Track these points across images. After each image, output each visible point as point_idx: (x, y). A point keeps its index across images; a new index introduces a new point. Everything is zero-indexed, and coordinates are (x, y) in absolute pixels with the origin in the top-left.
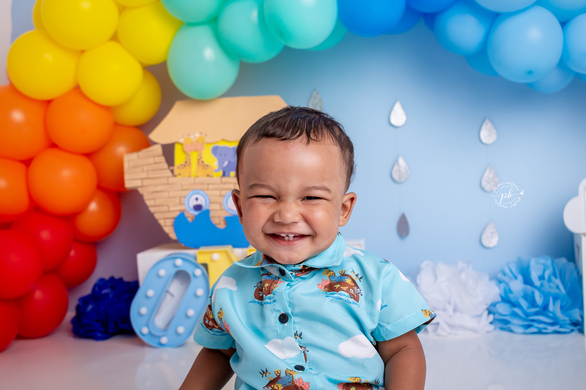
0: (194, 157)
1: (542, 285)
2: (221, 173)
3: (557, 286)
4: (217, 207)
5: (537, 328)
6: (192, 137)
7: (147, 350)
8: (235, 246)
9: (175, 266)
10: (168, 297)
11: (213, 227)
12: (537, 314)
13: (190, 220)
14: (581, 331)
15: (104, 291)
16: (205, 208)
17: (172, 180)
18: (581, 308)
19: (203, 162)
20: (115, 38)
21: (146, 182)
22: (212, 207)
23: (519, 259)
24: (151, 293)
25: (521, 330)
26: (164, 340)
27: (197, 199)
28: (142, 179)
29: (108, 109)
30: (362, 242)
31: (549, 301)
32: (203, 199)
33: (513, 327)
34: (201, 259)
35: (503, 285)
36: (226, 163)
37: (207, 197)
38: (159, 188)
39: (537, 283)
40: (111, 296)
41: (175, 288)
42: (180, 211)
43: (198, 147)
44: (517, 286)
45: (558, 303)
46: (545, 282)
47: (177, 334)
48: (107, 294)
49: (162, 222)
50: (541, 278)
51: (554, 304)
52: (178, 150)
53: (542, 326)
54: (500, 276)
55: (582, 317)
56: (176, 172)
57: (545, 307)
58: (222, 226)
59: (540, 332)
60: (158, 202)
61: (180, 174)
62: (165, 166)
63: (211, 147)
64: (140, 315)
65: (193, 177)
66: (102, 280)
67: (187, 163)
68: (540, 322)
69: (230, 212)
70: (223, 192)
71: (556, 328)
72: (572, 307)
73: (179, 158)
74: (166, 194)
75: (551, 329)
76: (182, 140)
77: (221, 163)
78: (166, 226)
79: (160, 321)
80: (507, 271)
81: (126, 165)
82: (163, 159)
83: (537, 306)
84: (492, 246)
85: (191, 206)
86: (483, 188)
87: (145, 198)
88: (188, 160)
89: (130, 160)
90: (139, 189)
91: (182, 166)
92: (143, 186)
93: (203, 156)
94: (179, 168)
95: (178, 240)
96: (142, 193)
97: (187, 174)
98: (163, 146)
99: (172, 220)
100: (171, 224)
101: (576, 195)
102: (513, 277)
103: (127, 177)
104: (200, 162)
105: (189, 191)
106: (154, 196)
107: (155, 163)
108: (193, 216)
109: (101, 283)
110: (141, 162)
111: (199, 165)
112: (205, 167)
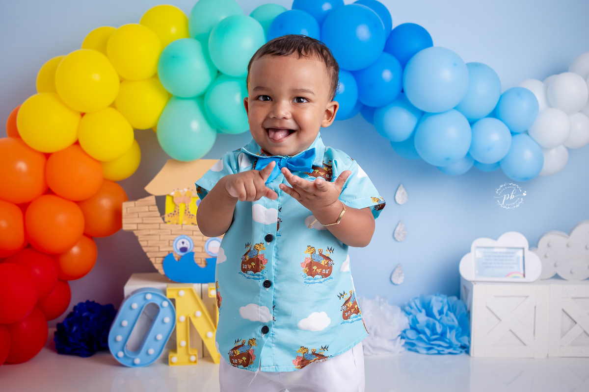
0: (182, 208)
1: (441, 319)
3: (452, 319)
4: (199, 250)
5: (437, 350)
6: (181, 191)
9: (146, 300)
11: (196, 266)
12: (435, 340)
13: (176, 259)
14: (468, 352)
16: (189, 251)
17: (163, 226)
18: (469, 335)
19: (189, 212)
20: (113, 106)
21: (140, 226)
22: (195, 250)
23: (422, 296)
24: (125, 323)
25: (425, 351)
26: (137, 361)
28: (137, 224)
31: (447, 329)
32: (188, 243)
33: (418, 349)
35: (411, 317)
37: (191, 242)
38: (151, 232)
39: (438, 317)
42: (169, 252)
43: (186, 200)
44: (422, 318)
45: (454, 332)
46: (444, 316)
47: (149, 355)
48: (87, 317)
49: (153, 260)
50: (441, 312)
51: (450, 332)
52: (168, 201)
53: (440, 349)
54: (407, 308)
55: (469, 342)
56: (166, 220)
57: (443, 334)
58: (203, 265)
59: (439, 353)
60: (150, 243)
61: (169, 222)
62: (159, 214)
63: (196, 200)
64: (116, 341)
65: (180, 225)
66: (81, 304)
67: (176, 213)
68: (440, 346)
69: (210, 254)
71: (451, 350)
72: (463, 334)
73: (169, 208)
74: (157, 237)
75: (447, 351)
76: (172, 194)
78: (156, 263)
80: (413, 305)
81: (124, 212)
82: (156, 208)
83: (436, 334)
84: (399, 283)
85: (178, 248)
86: (394, 238)
87: (139, 239)
88: (177, 210)
89: (128, 207)
90: (135, 232)
91: (172, 215)
92: (137, 230)
93: (190, 207)
94: (169, 216)
95: (165, 275)
96: (136, 235)
97: (175, 222)
98: (157, 198)
99: (161, 259)
100: (160, 262)
101: (469, 251)
102: (417, 310)
103: (124, 221)
104: (187, 212)
105: (177, 236)
106: (148, 238)
107: (149, 211)
108: (180, 257)
109: (81, 307)
110: (138, 210)
111: (186, 214)
112: (191, 217)
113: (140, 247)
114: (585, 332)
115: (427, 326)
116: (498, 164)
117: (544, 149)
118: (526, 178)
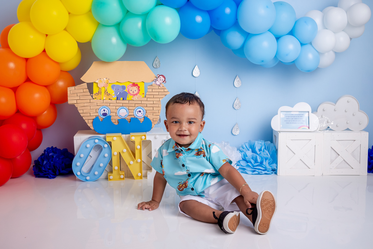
1: (260, 154)
2: (116, 98)
3: (267, 154)
5: (258, 172)
6: (102, 80)
7: (78, 183)
8: (122, 134)
9: (95, 142)
10: (89, 157)
12: (257, 166)
13: (101, 120)
14: (276, 173)
15: (50, 154)
16: (108, 115)
17: (92, 101)
18: (277, 163)
19: (107, 92)
20: (65, 29)
21: (78, 101)
22: (112, 114)
23: (250, 141)
24: (82, 155)
25: (251, 173)
26: (88, 178)
27: (104, 110)
29: (57, 63)
31: (263, 160)
32: (107, 111)
33: (247, 172)
34: (108, 139)
35: (243, 153)
36: (119, 93)
37: (109, 110)
38: (85, 105)
39: (258, 153)
40: (54, 157)
41: (93, 154)
42: (96, 116)
44: (249, 153)
45: (267, 161)
46: (262, 152)
47: (95, 175)
48: (52, 156)
49: (86, 121)
50: (260, 150)
51: (265, 162)
52: (95, 85)
53: (260, 171)
54: (241, 148)
55: (277, 167)
57: (261, 163)
58: (116, 124)
59: (259, 174)
60: (85, 111)
62: (89, 94)
63: (111, 85)
64: (76, 166)
66: (48, 148)
67: (99, 93)
68: (260, 169)
69: (120, 117)
70: (117, 108)
71: (266, 172)
72: (272, 163)
73: (95, 90)
74: (89, 108)
75: (264, 172)
76: (97, 81)
77: (116, 93)
78: (88, 123)
79: (85, 169)
80: (244, 146)
81: (69, 92)
82: (87, 90)
83: (258, 162)
84: (236, 134)
85: (102, 114)
86: (234, 108)
87: (78, 109)
88: (100, 91)
89: (71, 90)
91: (97, 94)
92: (77, 103)
94: (95, 95)
95: (94, 130)
96: (76, 106)
97: (99, 98)
98: (88, 84)
99: (92, 120)
100: (91, 122)
101: (277, 114)
102: (247, 149)
103: (69, 98)
104: (106, 92)
105: (100, 106)
106: (83, 108)
107: (83, 92)
108: (103, 119)
109: (48, 150)
110: (77, 91)
111: (105, 94)
112: (108, 95)
113: (79, 113)
114: (344, 160)
115: (253, 159)
116: (294, 61)
117: (320, 54)
118: (309, 71)
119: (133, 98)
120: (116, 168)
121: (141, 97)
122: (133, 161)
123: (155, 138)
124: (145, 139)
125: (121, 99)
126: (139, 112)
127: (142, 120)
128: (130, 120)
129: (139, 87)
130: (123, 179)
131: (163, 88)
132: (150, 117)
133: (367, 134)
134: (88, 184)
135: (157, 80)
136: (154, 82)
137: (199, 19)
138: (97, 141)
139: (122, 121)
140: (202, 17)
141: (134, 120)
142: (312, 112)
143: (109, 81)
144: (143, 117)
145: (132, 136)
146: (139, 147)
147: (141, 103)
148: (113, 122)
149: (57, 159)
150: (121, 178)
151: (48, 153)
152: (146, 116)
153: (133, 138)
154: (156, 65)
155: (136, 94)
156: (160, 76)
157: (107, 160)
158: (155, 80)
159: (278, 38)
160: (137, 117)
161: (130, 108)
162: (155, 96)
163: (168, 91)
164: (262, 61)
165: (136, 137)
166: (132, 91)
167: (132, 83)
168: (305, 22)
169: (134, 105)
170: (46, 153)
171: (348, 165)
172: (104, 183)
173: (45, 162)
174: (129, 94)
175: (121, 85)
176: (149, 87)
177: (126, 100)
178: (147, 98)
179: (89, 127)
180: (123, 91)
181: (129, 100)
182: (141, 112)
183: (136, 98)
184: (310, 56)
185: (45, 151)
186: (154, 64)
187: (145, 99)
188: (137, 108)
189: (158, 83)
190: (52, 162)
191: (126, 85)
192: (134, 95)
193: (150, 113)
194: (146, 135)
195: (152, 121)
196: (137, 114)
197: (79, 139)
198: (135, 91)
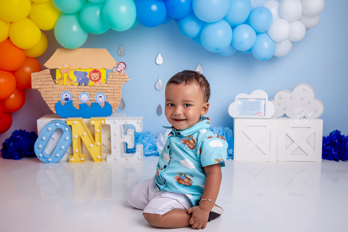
0: (65, 76)
2: (78, 84)
4: (76, 99)
6: (65, 66)
7: (41, 164)
8: (83, 118)
9: (56, 126)
10: (51, 140)
13: (63, 105)
14: (233, 158)
15: (18, 137)
16: (70, 100)
17: (55, 86)
18: (233, 149)
19: (69, 78)
20: (29, 17)
21: (42, 86)
22: (74, 99)
24: (44, 138)
26: (50, 160)
28: (40, 85)
29: (23, 50)
30: (142, 118)
32: (69, 96)
34: (69, 123)
36: (80, 79)
37: (71, 95)
38: (48, 90)
40: (21, 139)
41: (55, 136)
42: (58, 100)
43: (68, 71)
47: (56, 157)
48: (19, 138)
49: (49, 105)
52: (58, 71)
55: (233, 153)
56: (56, 83)
58: (78, 108)
60: (47, 96)
61: (58, 84)
62: (52, 79)
63: (73, 71)
64: (39, 148)
65: (65, 85)
66: (16, 131)
67: (62, 79)
69: (82, 102)
70: (79, 93)
72: (230, 149)
73: (58, 76)
74: (52, 93)
76: (60, 68)
77: (78, 79)
78: (51, 107)
79: (47, 151)
81: (32, 78)
82: (50, 76)
85: (64, 99)
87: (41, 94)
88: (62, 77)
90: (38, 89)
91: (60, 80)
92: (40, 88)
93: (70, 75)
94: (58, 80)
95: (56, 114)
96: (40, 91)
97: (62, 84)
98: (51, 70)
99: (54, 105)
100: (53, 106)
101: (234, 101)
103: (32, 83)
104: (68, 78)
105: (63, 92)
106: (46, 93)
107: (47, 78)
108: (64, 103)
109: (16, 133)
110: (40, 77)
111: (68, 79)
112: (70, 81)
113: (42, 98)
114: (299, 147)
116: (250, 50)
117: (275, 43)
118: (265, 59)
119: (95, 83)
120: (77, 150)
121: (102, 83)
122: (93, 144)
123: (114, 123)
124: (104, 123)
125: (83, 84)
126: (100, 98)
127: (103, 105)
128: (91, 105)
129: (100, 74)
130: (84, 161)
131: (124, 74)
132: (111, 102)
133: (321, 122)
134: (50, 166)
135: (118, 67)
136: (115, 69)
137: (154, 8)
138: (58, 124)
139: (83, 106)
140: (158, 6)
141: (95, 105)
142: (269, 100)
143: (72, 68)
144: (103, 102)
145: (92, 120)
146: (98, 131)
147: (101, 88)
148: (74, 106)
149: (24, 141)
150: (81, 161)
151: (16, 136)
152: (107, 102)
153: (93, 122)
154: (121, 53)
155: (98, 80)
156: (120, 63)
157: (68, 143)
158: (115, 67)
159: (233, 27)
160: (98, 102)
161: (92, 93)
162: (116, 83)
163: (128, 78)
164: (217, 49)
165: (96, 122)
166: (94, 77)
167: (94, 70)
168: (260, 11)
169: (95, 91)
170: (14, 135)
171: (302, 152)
172: (66, 164)
173: (11, 144)
174: (91, 80)
175: (83, 71)
176: (109, 74)
177: (87, 85)
178: (108, 84)
179: (52, 111)
180: (85, 77)
181: (90, 86)
182: (102, 98)
183: (97, 84)
184: (266, 45)
185: (13, 133)
186: (119, 52)
187: (106, 85)
188: (98, 93)
189: (119, 70)
190: (18, 144)
191: (88, 71)
192: (95, 81)
193: (111, 98)
194: (105, 119)
195: (112, 106)
196: (98, 99)
197: (42, 123)
198: (97, 77)
